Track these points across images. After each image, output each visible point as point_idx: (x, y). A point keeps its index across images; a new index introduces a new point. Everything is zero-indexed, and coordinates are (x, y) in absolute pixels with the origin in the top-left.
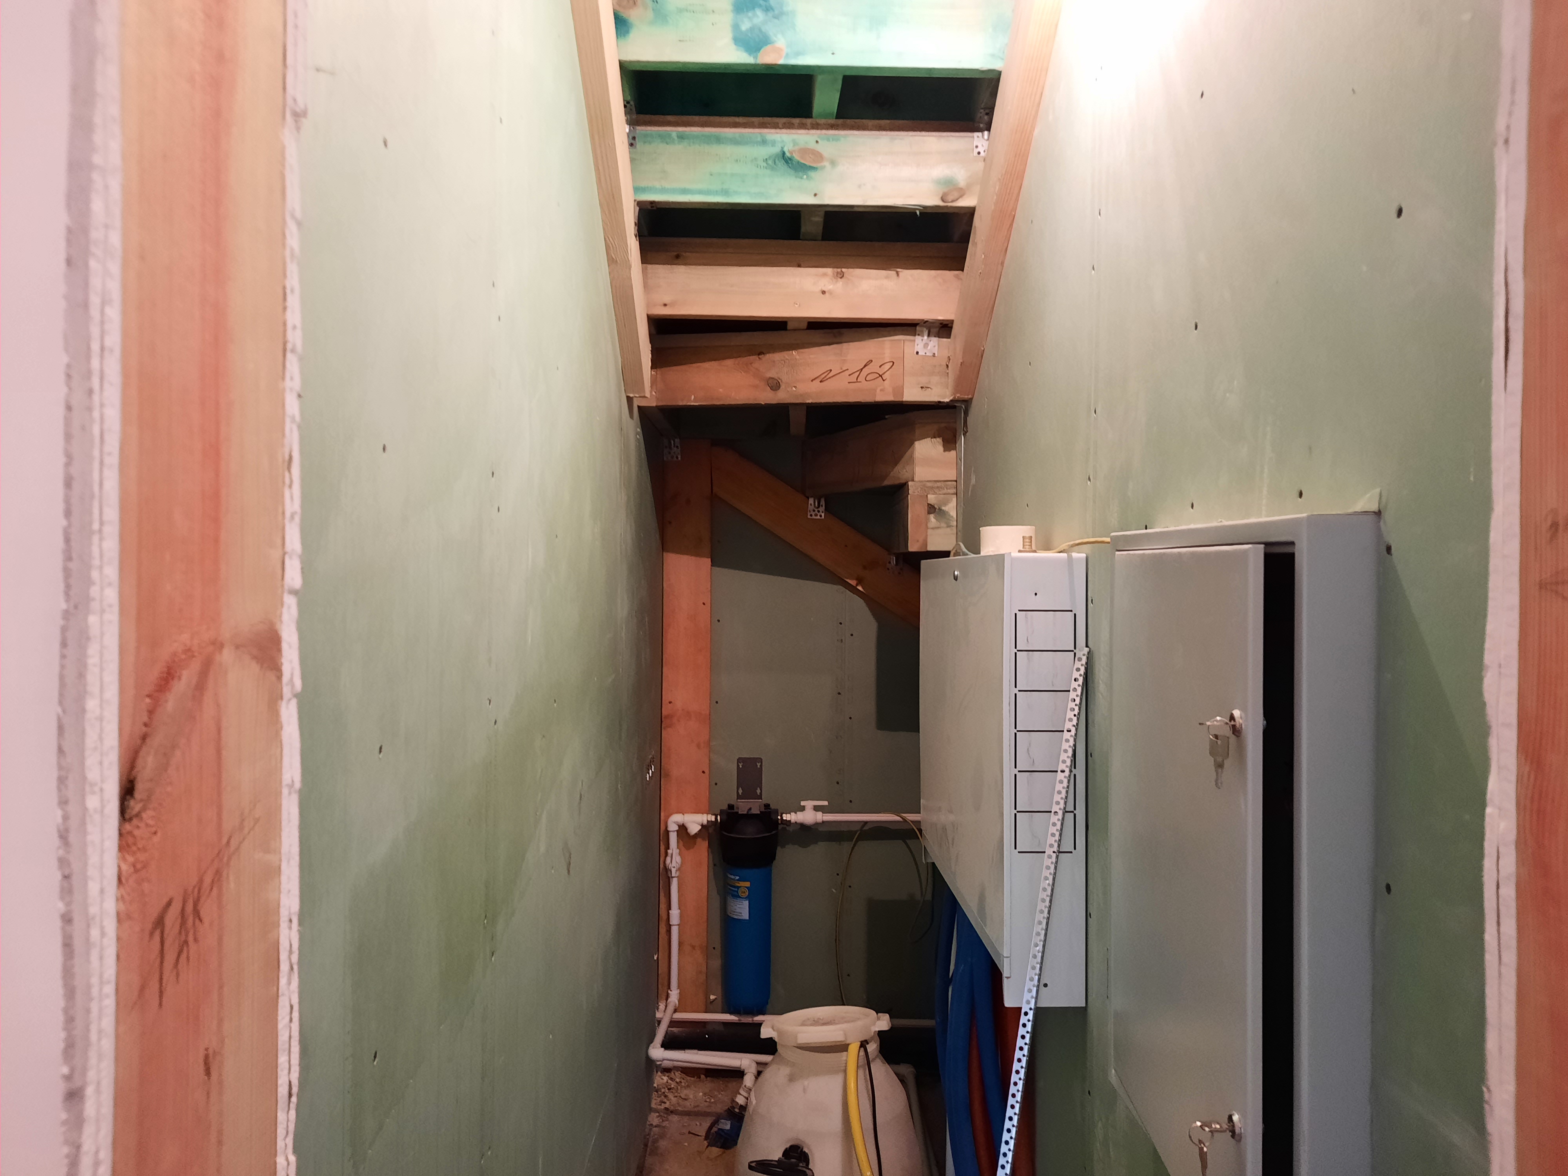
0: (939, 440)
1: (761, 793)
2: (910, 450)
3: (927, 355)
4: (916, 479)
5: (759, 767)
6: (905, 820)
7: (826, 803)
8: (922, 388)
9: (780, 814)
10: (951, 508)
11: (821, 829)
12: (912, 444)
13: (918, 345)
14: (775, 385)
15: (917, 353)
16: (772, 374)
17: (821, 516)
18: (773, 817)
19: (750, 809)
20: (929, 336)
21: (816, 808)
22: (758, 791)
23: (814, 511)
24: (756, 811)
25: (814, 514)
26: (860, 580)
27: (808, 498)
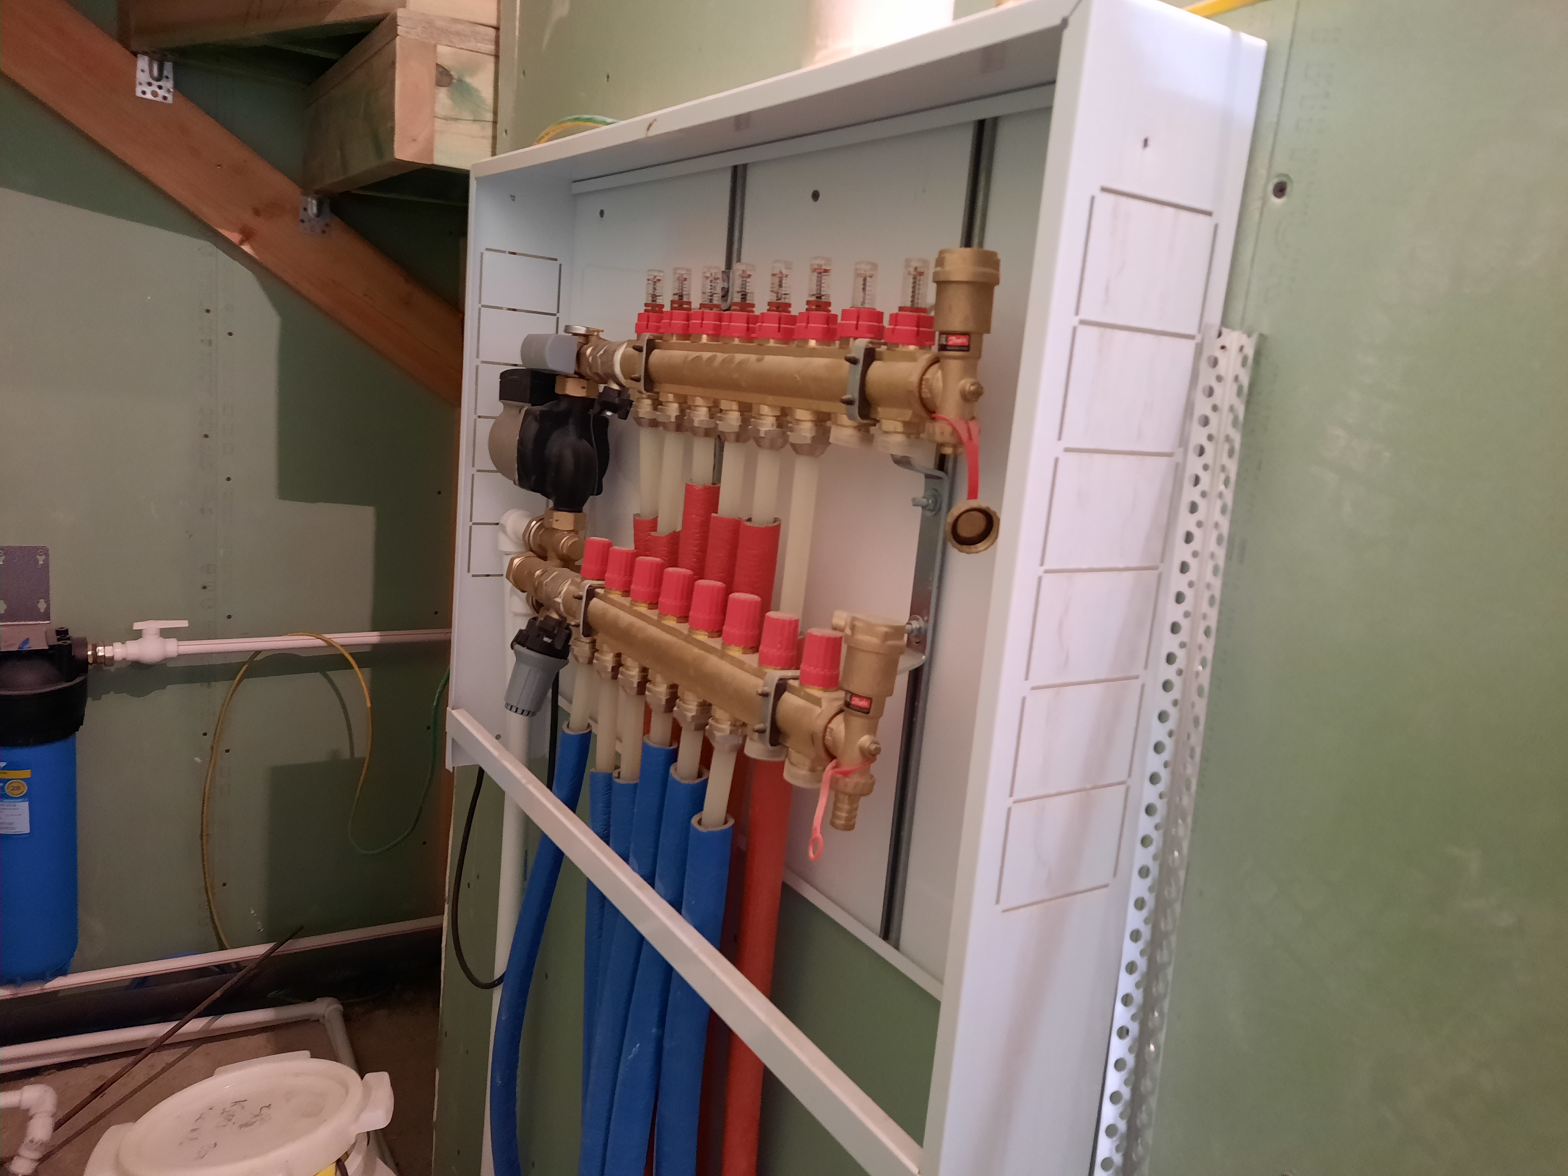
1: (48, 609)
4: (412, 7)
5: (41, 563)
6: (330, 645)
7: (184, 624)
9: (90, 647)
10: (482, 82)
11: (170, 665)
17: (165, 98)
18: (77, 652)
19: (26, 641)
21: (165, 633)
22: (42, 606)
23: (150, 84)
24: (39, 643)
25: (148, 90)
26: (248, 235)
27: (135, 54)
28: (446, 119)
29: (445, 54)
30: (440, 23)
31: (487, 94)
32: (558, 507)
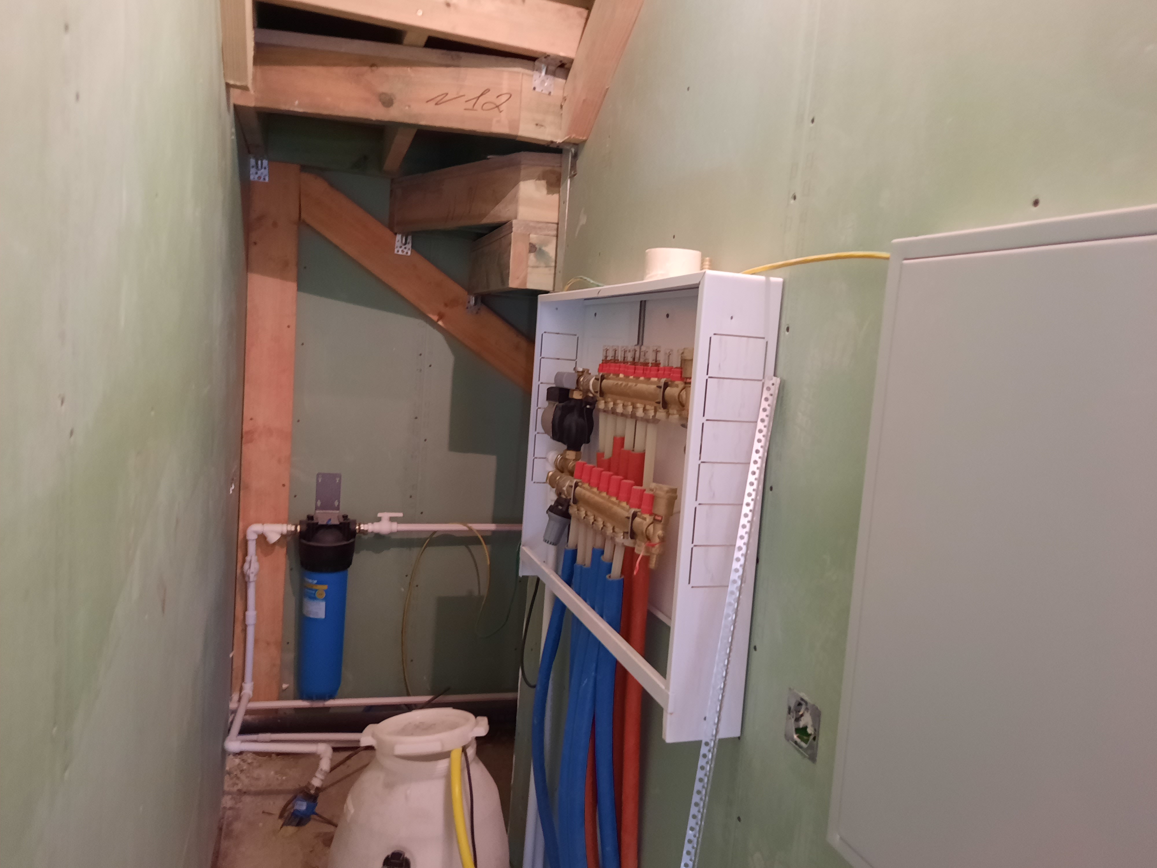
0: (543, 183)
1: (339, 505)
2: (513, 191)
3: (543, 92)
4: (520, 217)
5: (337, 481)
6: (471, 530)
7: (400, 515)
8: (537, 125)
9: (358, 524)
10: (550, 250)
11: (393, 537)
12: (516, 183)
13: (535, 80)
14: (387, 101)
15: (534, 89)
16: (384, 88)
17: (407, 253)
18: (351, 527)
19: (330, 520)
20: (546, 73)
21: (392, 519)
22: (336, 503)
23: (401, 247)
24: (335, 522)
25: (400, 250)
26: (441, 317)
27: (396, 234)
28: (533, 267)
29: (534, 238)
30: (532, 224)
31: (552, 254)
32: (569, 449)
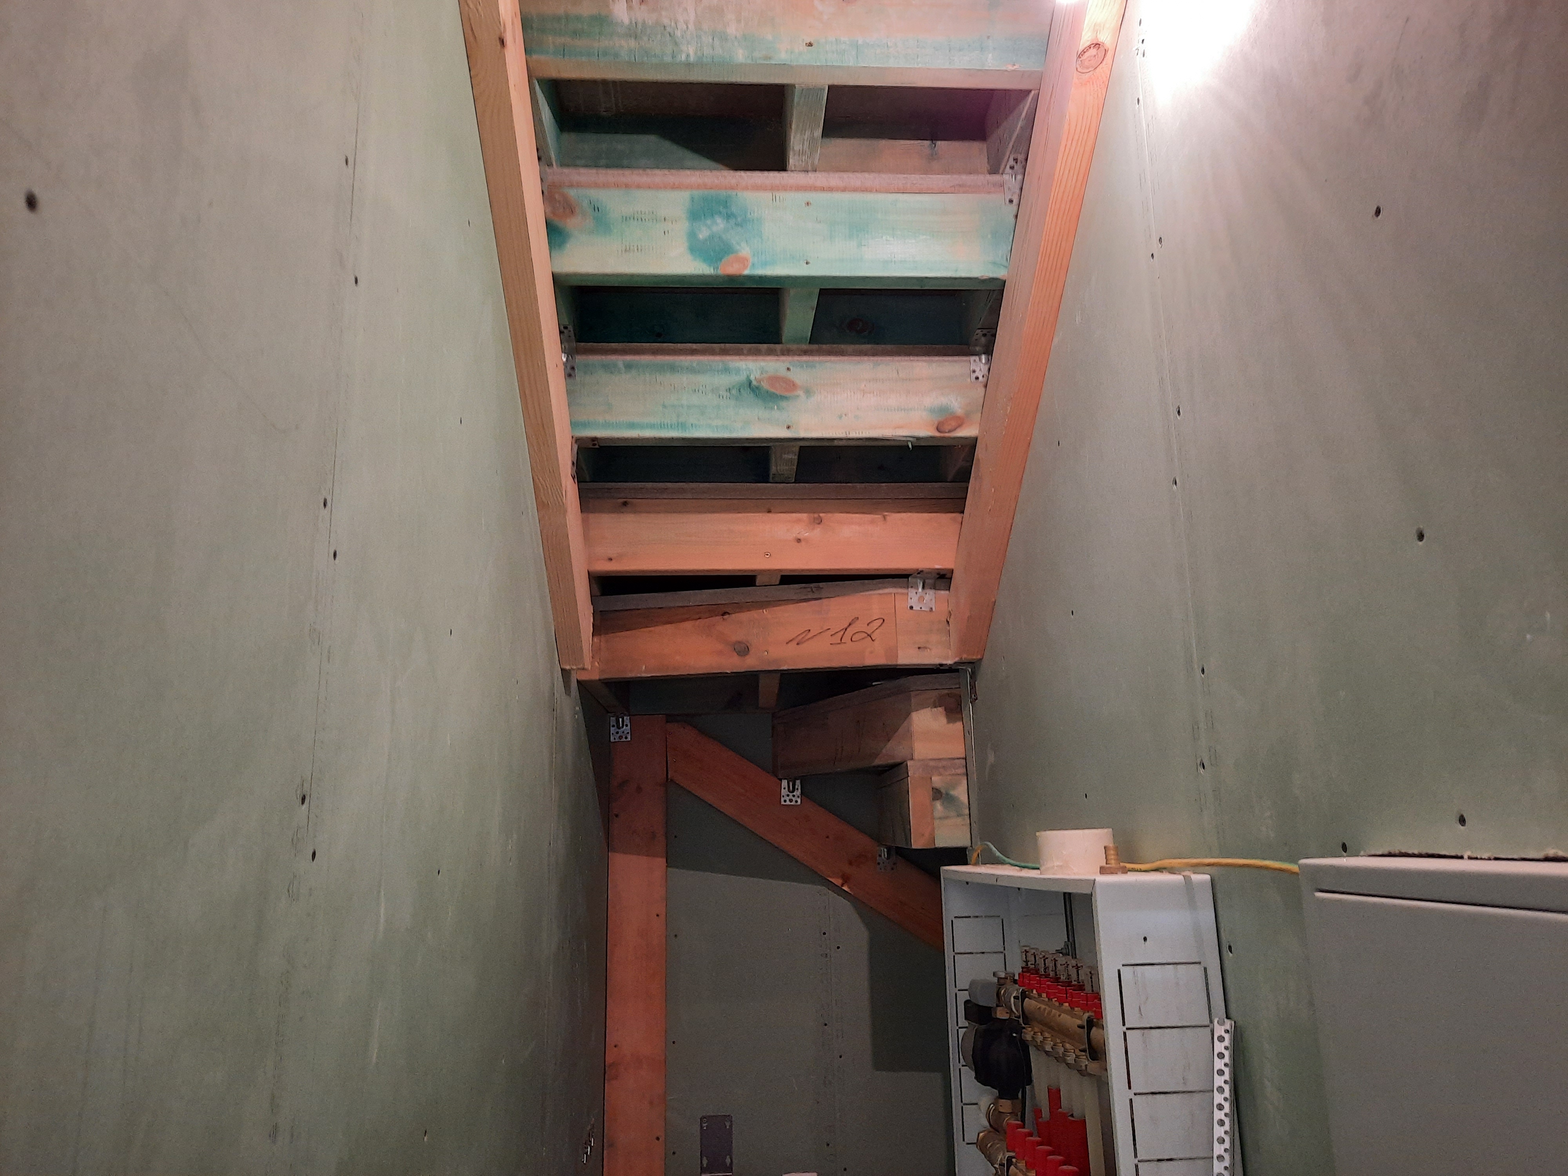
0: (941, 710)
1: (732, 1162)
2: (905, 724)
3: (923, 609)
4: (916, 756)
5: (728, 1128)
8: (919, 648)
10: (961, 793)
12: (908, 714)
13: (911, 599)
14: (743, 650)
15: (911, 608)
16: (739, 635)
17: (796, 802)
20: (923, 588)
22: (728, 1160)
23: (788, 795)
25: (787, 799)
26: (846, 879)
27: (781, 780)
28: (940, 818)
29: (937, 781)
30: (932, 763)
31: (964, 798)
32: (1001, 1097)
